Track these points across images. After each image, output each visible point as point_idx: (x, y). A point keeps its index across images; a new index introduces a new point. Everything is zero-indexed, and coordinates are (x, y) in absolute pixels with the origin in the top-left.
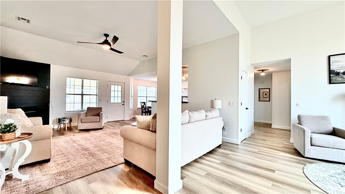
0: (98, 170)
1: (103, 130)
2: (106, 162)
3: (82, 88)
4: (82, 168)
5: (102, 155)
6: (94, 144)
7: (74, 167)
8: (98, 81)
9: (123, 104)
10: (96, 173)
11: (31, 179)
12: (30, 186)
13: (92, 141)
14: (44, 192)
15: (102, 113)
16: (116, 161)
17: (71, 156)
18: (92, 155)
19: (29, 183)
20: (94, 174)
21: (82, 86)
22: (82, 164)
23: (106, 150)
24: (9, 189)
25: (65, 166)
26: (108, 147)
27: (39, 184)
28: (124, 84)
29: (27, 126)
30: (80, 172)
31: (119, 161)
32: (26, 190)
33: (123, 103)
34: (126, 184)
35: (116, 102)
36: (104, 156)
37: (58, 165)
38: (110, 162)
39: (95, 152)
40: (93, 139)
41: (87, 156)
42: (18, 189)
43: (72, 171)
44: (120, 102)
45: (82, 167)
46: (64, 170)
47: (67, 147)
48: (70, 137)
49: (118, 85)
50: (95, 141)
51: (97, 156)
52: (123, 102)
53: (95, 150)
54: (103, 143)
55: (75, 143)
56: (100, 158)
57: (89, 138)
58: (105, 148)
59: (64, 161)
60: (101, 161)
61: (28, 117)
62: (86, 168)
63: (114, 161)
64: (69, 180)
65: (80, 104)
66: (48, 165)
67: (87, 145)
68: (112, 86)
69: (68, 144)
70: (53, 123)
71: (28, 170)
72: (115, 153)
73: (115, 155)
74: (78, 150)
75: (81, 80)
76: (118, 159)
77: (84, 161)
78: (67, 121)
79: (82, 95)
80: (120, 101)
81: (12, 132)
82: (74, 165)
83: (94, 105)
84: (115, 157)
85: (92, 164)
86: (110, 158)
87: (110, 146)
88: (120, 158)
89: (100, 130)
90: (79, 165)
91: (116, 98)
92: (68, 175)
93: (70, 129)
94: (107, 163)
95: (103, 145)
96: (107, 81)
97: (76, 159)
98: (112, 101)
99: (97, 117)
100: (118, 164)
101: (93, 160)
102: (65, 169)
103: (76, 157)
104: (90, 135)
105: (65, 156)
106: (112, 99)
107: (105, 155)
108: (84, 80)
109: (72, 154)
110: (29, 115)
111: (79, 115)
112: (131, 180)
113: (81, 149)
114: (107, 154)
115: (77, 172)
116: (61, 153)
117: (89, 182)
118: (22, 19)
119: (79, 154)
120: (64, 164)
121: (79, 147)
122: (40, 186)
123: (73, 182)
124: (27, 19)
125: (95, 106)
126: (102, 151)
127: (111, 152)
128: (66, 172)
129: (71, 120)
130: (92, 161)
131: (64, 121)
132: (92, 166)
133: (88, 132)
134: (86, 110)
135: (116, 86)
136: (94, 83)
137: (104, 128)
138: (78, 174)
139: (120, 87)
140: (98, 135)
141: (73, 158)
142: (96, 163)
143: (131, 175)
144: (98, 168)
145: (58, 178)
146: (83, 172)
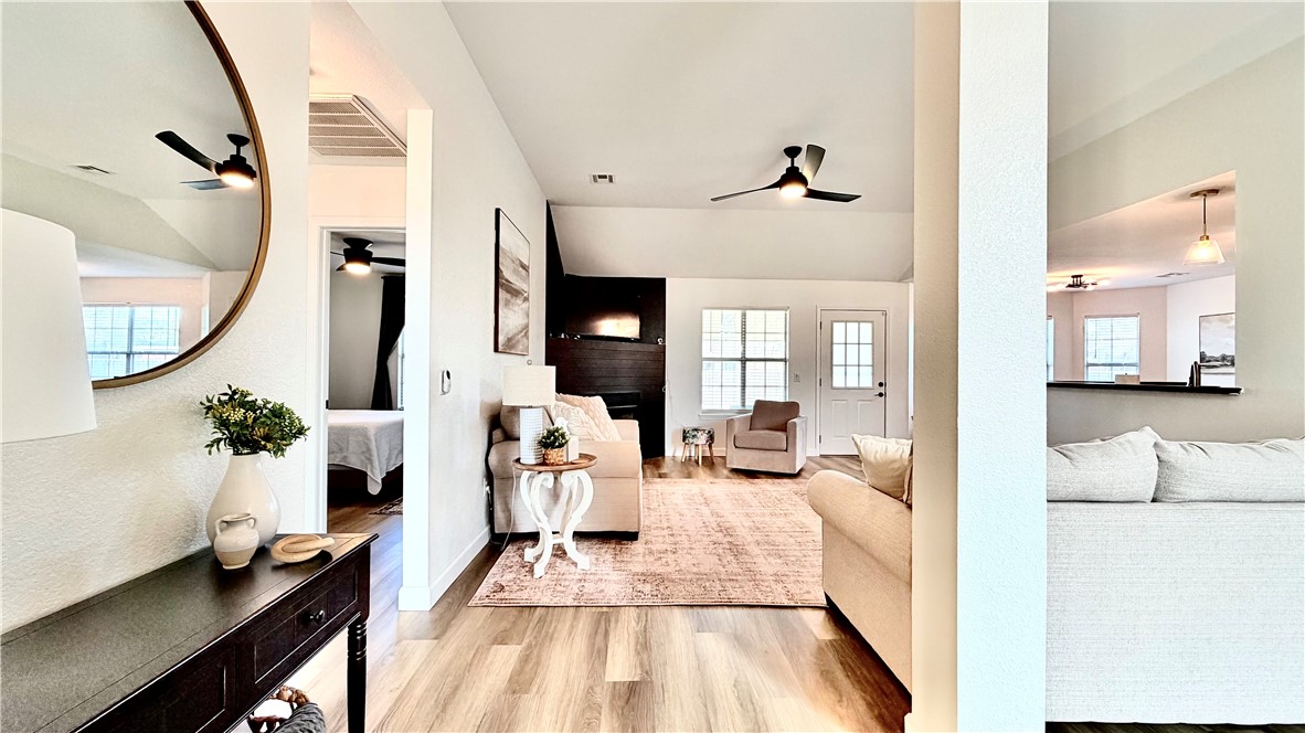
0: (735, 602)
1: (797, 480)
2: (766, 584)
3: (744, 340)
4: (698, 580)
5: (764, 561)
6: (755, 519)
7: (681, 570)
8: (788, 312)
9: (881, 395)
10: (727, 610)
11: (593, 570)
12: (586, 585)
13: (750, 511)
14: (605, 609)
15: (795, 423)
16: (798, 592)
17: (684, 538)
18: (737, 550)
19: (587, 577)
20: (719, 610)
21: (744, 333)
22: (702, 569)
23: (780, 548)
24: (556, 576)
25: (664, 560)
26: (791, 540)
27: (602, 586)
28: (885, 313)
29: (597, 439)
30: (690, 589)
31: (806, 596)
32: (577, 591)
33: (882, 390)
34: (803, 680)
35: (852, 383)
36: (767, 566)
37: (651, 553)
38: (780, 589)
39: (749, 544)
40: (756, 502)
41: (721, 551)
42: (567, 583)
43: (673, 581)
44: (870, 385)
45: (700, 578)
46: (658, 572)
47: (686, 512)
48: (703, 486)
49: (859, 322)
50: (759, 512)
51: (747, 559)
52: (881, 384)
53: (750, 540)
54: (781, 522)
55: (708, 505)
56: (753, 567)
57: (748, 497)
58: (780, 539)
59: (664, 547)
60: (754, 577)
61: (613, 418)
62: (707, 584)
63: (794, 589)
64: (658, 601)
65: (739, 389)
66: (633, 546)
67: (736, 519)
68: (838, 328)
69: (690, 504)
70: (673, 442)
71: (595, 546)
72: (804, 566)
73: (802, 570)
74: (706, 527)
75: (740, 312)
76: (806, 588)
77: (709, 564)
78: (702, 439)
79: (744, 360)
80: (867, 381)
81: (557, 447)
82: (683, 566)
83: (778, 395)
84: (799, 578)
85: (726, 577)
86: (784, 578)
87: (799, 540)
88: (816, 587)
89: (786, 480)
90: (695, 570)
91: (852, 371)
92: (661, 588)
93: (709, 463)
94: (768, 589)
95: (777, 529)
96: (819, 310)
97: (693, 552)
98: (838, 381)
99: (779, 433)
100: (799, 604)
101: (734, 567)
102: (660, 570)
103: (694, 546)
104: (752, 489)
105: (672, 535)
106: (838, 373)
107: (773, 561)
108: (748, 312)
109: (689, 533)
110: (615, 415)
111: (730, 423)
112: (825, 674)
113: (714, 525)
114: (778, 561)
115: (681, 587)
116: (665, 525)
117: (700, 628)
118: (600, 177)
119: (705, 539)
120: (662, 555)
121: (712, 519)
122: (602, 591)
123: (666, 610)
124: (607, 174)
125: (781, 399)
126: (767, 547)
127: (793, 559)
128: (660, 579)
129: (711, 438)
130: (729, 568)
131: (694, 436)
132: (724, 584)
133: (751, 480)
134: (752, 408)
135: (852, 327)
136: (777, 320)
137: (803, 473)
138: (684, 593)
139: (866, 328)
140: (774, 494)
141: (687, 545)
142: (739, 578)
143: (831, 656)
144: (736, 595)
145: (640, 587)
146: (696, 594)
